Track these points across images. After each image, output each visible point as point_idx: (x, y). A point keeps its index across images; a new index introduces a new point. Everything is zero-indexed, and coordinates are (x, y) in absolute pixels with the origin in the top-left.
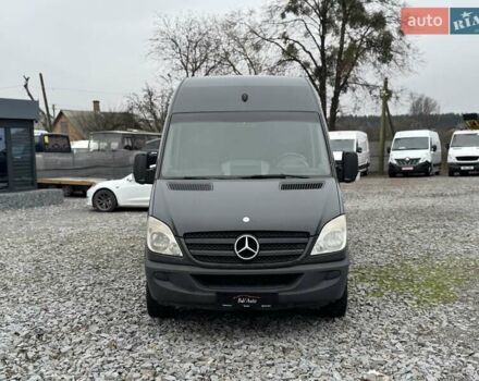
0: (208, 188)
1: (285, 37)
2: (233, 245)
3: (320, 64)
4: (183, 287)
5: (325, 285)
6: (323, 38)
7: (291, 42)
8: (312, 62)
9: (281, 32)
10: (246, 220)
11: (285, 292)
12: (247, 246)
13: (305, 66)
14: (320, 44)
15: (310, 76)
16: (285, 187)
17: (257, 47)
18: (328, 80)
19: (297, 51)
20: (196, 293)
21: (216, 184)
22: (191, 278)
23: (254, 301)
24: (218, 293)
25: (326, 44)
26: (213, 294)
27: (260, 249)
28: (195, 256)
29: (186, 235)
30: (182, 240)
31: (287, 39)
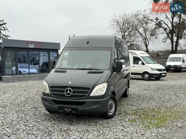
0: (65, 72)
1: (157, 19)
2: (64, 91)
3: (171, 28)
4: (49, 104)
5: (95, 106)
6: (173, 19)
7: (159, 21)
8: (168, 28)
9: (156, 17)
10: (70, 83)
11: (80, 108)
12: (68, 92)
13: (165, 29)
14: (171, 21)
15: (167, 33)
16: (89, 73)
17: (147, 23)
18: (174, 35)
19: (161, 24)
20: (53, 106)
21: (68, 71)
22: (51, 101)
23: (70, 110)
24: (59, 106)
25: (174, 21)
26: (58, 107)
27: (73, 93)
28: (53, 94)
29: (52, 87)
30: (50, 88)
31: (158, 19)
